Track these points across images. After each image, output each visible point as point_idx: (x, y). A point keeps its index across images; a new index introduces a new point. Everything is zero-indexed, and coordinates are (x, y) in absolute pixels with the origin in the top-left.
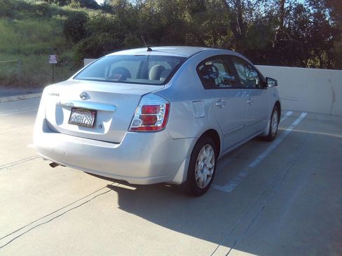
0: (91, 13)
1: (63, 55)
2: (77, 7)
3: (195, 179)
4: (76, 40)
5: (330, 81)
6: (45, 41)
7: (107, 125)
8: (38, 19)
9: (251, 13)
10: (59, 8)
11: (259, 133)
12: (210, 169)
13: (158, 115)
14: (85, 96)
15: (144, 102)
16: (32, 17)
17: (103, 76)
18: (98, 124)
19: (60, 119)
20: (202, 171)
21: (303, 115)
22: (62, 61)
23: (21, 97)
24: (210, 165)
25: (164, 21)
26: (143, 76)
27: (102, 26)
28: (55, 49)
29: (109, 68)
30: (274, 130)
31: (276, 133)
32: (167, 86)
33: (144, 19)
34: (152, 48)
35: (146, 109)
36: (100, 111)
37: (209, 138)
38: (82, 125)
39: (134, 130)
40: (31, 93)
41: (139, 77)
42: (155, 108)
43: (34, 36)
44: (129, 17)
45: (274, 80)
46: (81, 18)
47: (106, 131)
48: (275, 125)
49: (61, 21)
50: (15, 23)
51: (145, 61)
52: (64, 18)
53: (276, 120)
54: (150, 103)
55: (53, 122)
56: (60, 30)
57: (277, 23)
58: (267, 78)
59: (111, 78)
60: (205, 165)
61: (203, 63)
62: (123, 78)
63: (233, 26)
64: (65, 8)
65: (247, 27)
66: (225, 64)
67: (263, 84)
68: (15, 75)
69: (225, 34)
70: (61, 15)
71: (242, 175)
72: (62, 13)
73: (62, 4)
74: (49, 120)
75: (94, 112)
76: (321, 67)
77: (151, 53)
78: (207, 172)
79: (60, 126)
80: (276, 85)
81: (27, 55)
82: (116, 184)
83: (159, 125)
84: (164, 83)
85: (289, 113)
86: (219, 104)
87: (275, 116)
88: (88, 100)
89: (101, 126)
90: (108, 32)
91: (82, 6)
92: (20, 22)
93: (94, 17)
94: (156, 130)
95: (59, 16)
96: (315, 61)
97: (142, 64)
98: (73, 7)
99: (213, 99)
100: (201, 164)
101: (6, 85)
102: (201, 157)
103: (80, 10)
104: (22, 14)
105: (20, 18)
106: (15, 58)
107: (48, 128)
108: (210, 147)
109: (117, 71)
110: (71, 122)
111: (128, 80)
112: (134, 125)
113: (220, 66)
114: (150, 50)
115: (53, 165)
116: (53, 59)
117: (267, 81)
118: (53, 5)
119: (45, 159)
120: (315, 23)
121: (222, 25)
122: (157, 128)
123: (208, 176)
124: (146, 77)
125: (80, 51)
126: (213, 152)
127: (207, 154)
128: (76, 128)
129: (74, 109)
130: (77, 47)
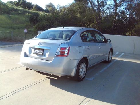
0: (41, 13)
1: (29, 29)
2: (35, 11)
3: (79, 75)
4: (35, 24)
5: (133, 41)
6: (22, 24)
7: (47, 54)
8: (19, 15)
9: (104, 14)
10: (28, 11)
11: (104, 60)
12: (84, 72)
13: (65, 51)
14: (40, 44)
15: (61, 46)
16: (17, 14)
17: (46, 37)
18: (44, 54)
19: (30, 52)
20: (81, 72)
21: (123, 54)
22: (29, 32)
23: (13, 45)
24: (84, 70)
25: (70, 17)
26: (61, 37)
27: (45, 18)
28: (26, 27)
29: (48, 34)
30: (110, 59)
31: (111, 61)
32: (69, 41)
33: (62, 16)
34: (64, 27)
35: (62, 49)
36: (45, 49)
37: (84, 60)
38: (38, 54)
39: (57, 56)
40: (17, 44)
41: (59, 38)
42: (65, 49)
43: (18, 22)
44: (56, 15)
45: (110, 40)
46: (37, 15)
47: (47, 57)
48: (111, 57)
49: (29, 16)
50: (10, 16)
51: (61, 32)
52: (30, 15)
53: (111, 55)
54: (63, 47)
55: (28, 53)
56: (28, 19)
57: (114, 18)
58: (107, 39)
59: (49, 38)
60: (83, 70)
61: (83, 33)
62: (54, 38)
63: (97, 19)
64: (30, 11)
65: (102, 19)
66: (91, 34)
67: (106, 41)
68: (11, 37)
69: (93, 22)
70: (29, 14)
71: (97, 75)
72: (29, 13)
73: (29, 9)
74: (26, 53)
75: (43, 50)
76: (132, 35)
77: (64, 29)
78: (83, 73)
79: (30, 55)
80: (111, 42)
81: (14, 29)
82: (50, 77)
83: (66, 55)
84: (68, 40)
85: (117, 53)
86: (88, 48)
87: (111, 53)
88: (41, 45)
89: (45, 55)
90: (48, 21)
91: (37, 10)
92: (12, 16)
93: (42, 15)
94: (65, 56)
95: (28, 14)
96: (129, 33)
97: (60, 33)
98: (33, 10)
99: (86, 46)
100: (81, 70)
101: (7, 41)
102: (81, 67)
103: (36, 12)
104: (13, 13)
105: (12, 14)
106: (11, 30)
107: (26, 55)
108: (84, 64)
109: (51, 35)
110: (34, 53)
111: (55, 39)
112: (57, 54)
113: (89, 34)
114: (63, 28)
115: (27, 69)
116: (26, 31)
117: (107, 40)
118: (26, 9)
119: (24, 67)
120: (130, 18)
121: (92, 18)
122: (65, 55)
123: (84, 74)
124: (62, 38)
125: (36, 28)
126: (85, 66)
127: (83, 66)
128: (36, 55)
129: (35, 49)
130: (35, 26)
